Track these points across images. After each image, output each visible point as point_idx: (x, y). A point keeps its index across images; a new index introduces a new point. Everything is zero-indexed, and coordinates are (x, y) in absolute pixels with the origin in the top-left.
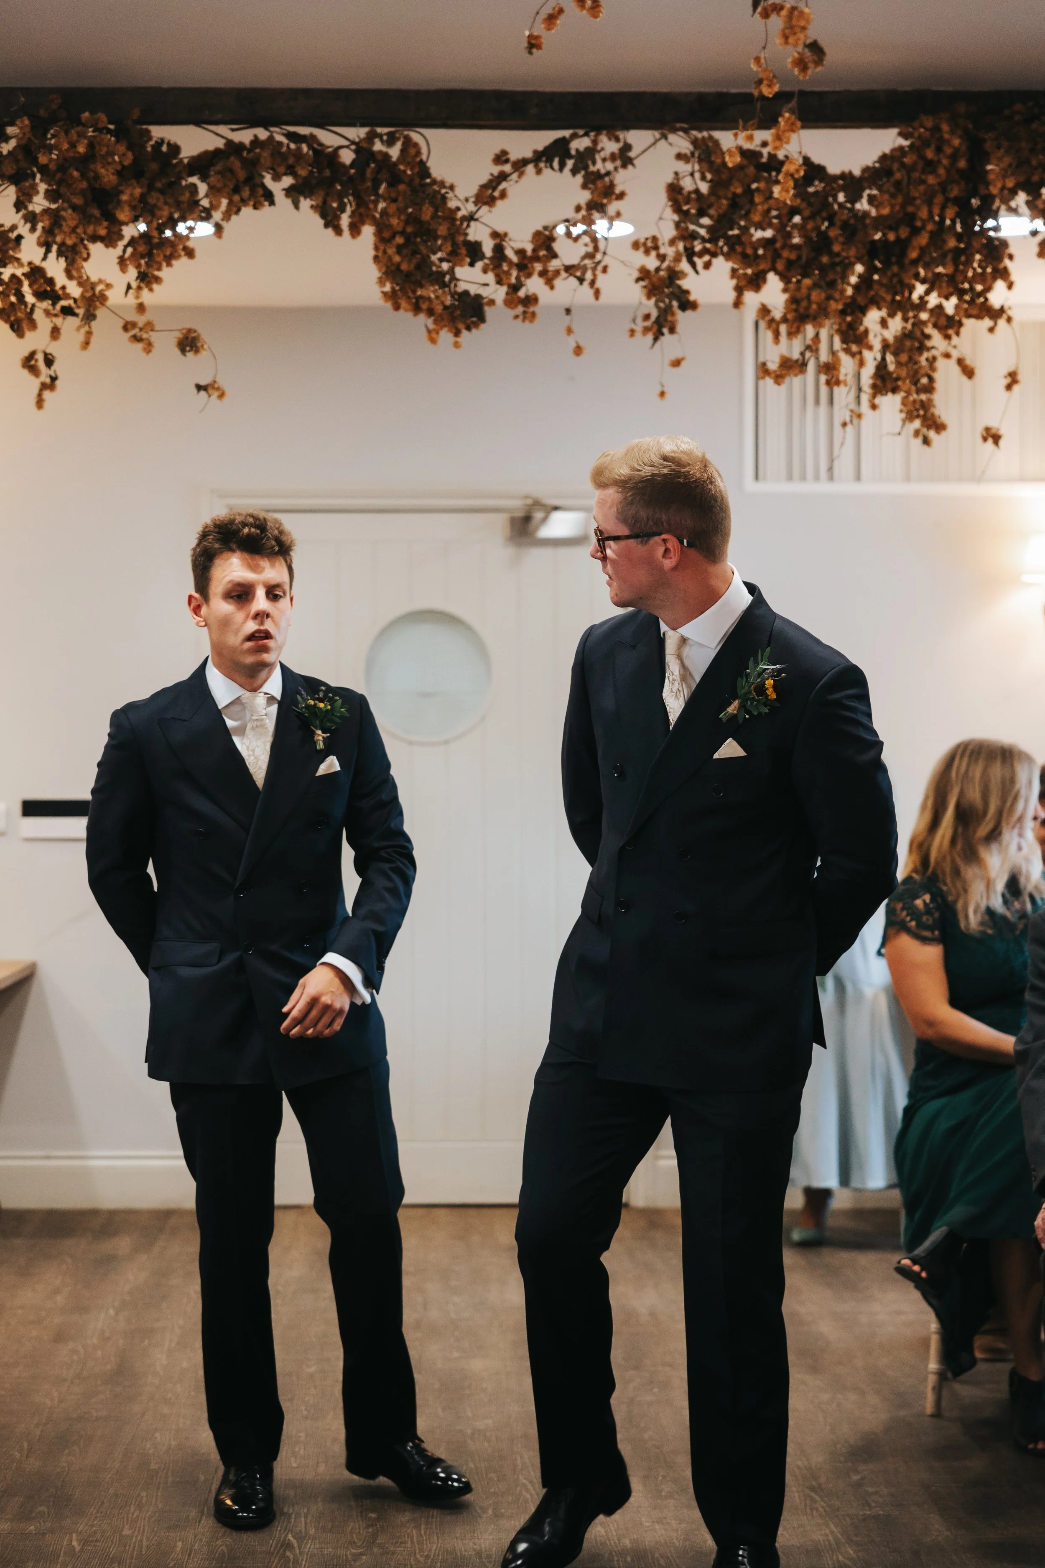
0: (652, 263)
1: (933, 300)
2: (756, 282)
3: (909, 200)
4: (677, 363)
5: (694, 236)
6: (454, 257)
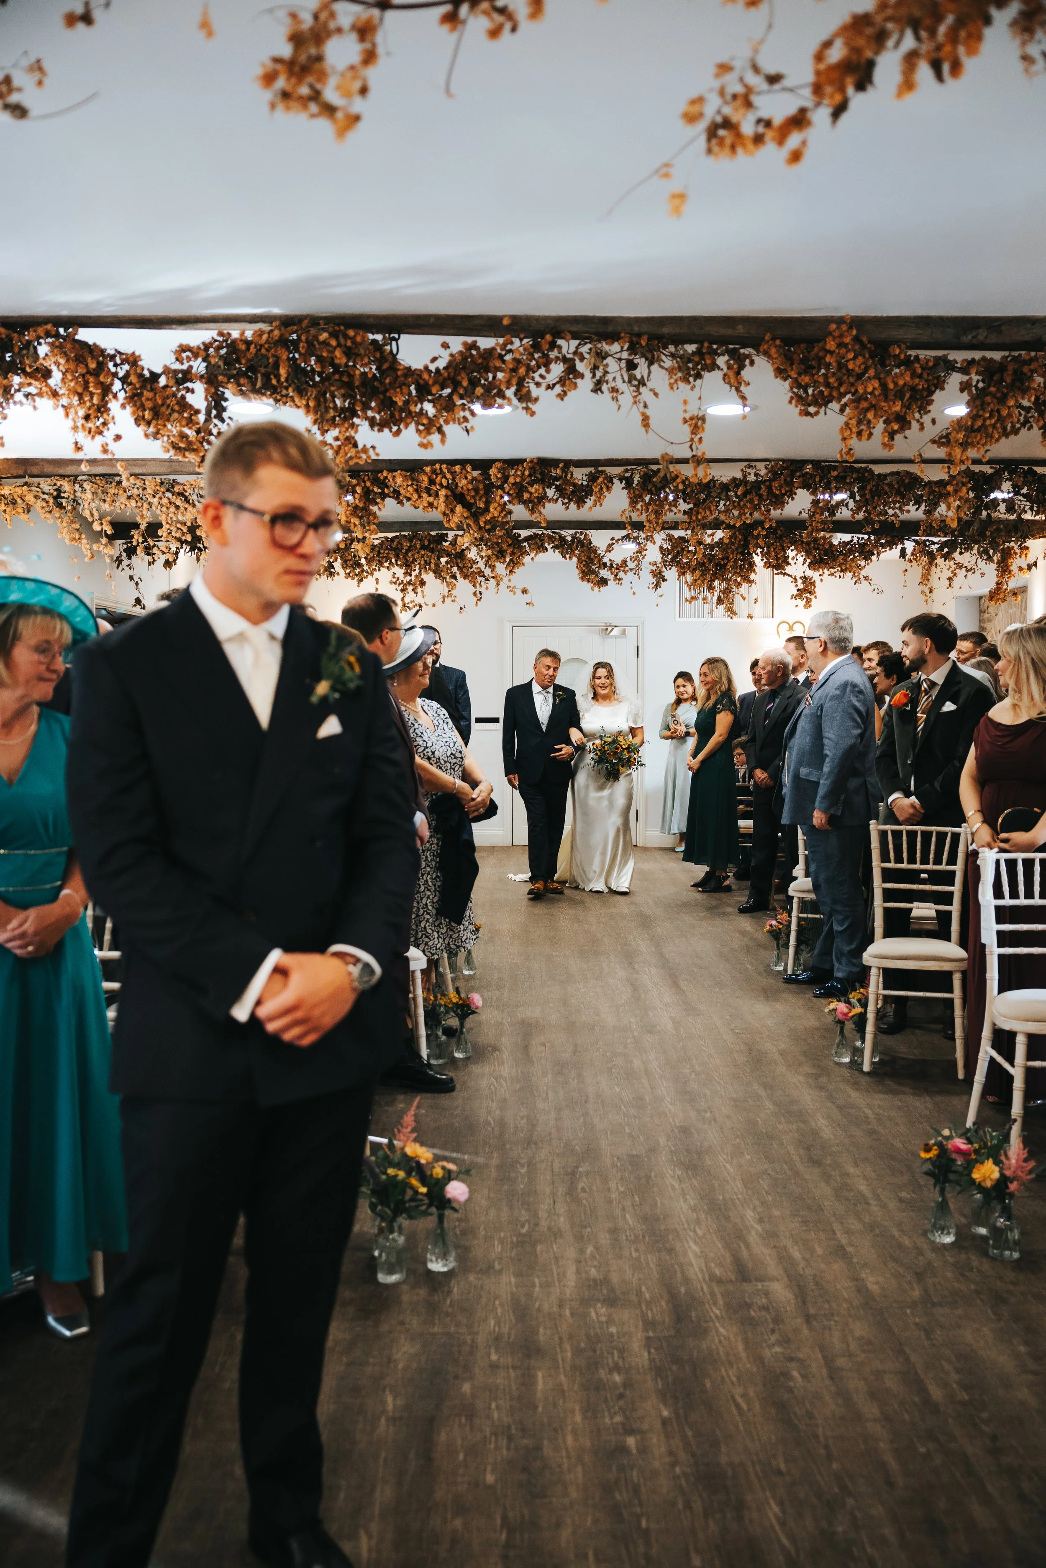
0: (654, 568)
1: (734, 578)
2: (684, 574)
3: (727, 553)
4: (661, 596)
5: (666, 561)
6: (599, 567)
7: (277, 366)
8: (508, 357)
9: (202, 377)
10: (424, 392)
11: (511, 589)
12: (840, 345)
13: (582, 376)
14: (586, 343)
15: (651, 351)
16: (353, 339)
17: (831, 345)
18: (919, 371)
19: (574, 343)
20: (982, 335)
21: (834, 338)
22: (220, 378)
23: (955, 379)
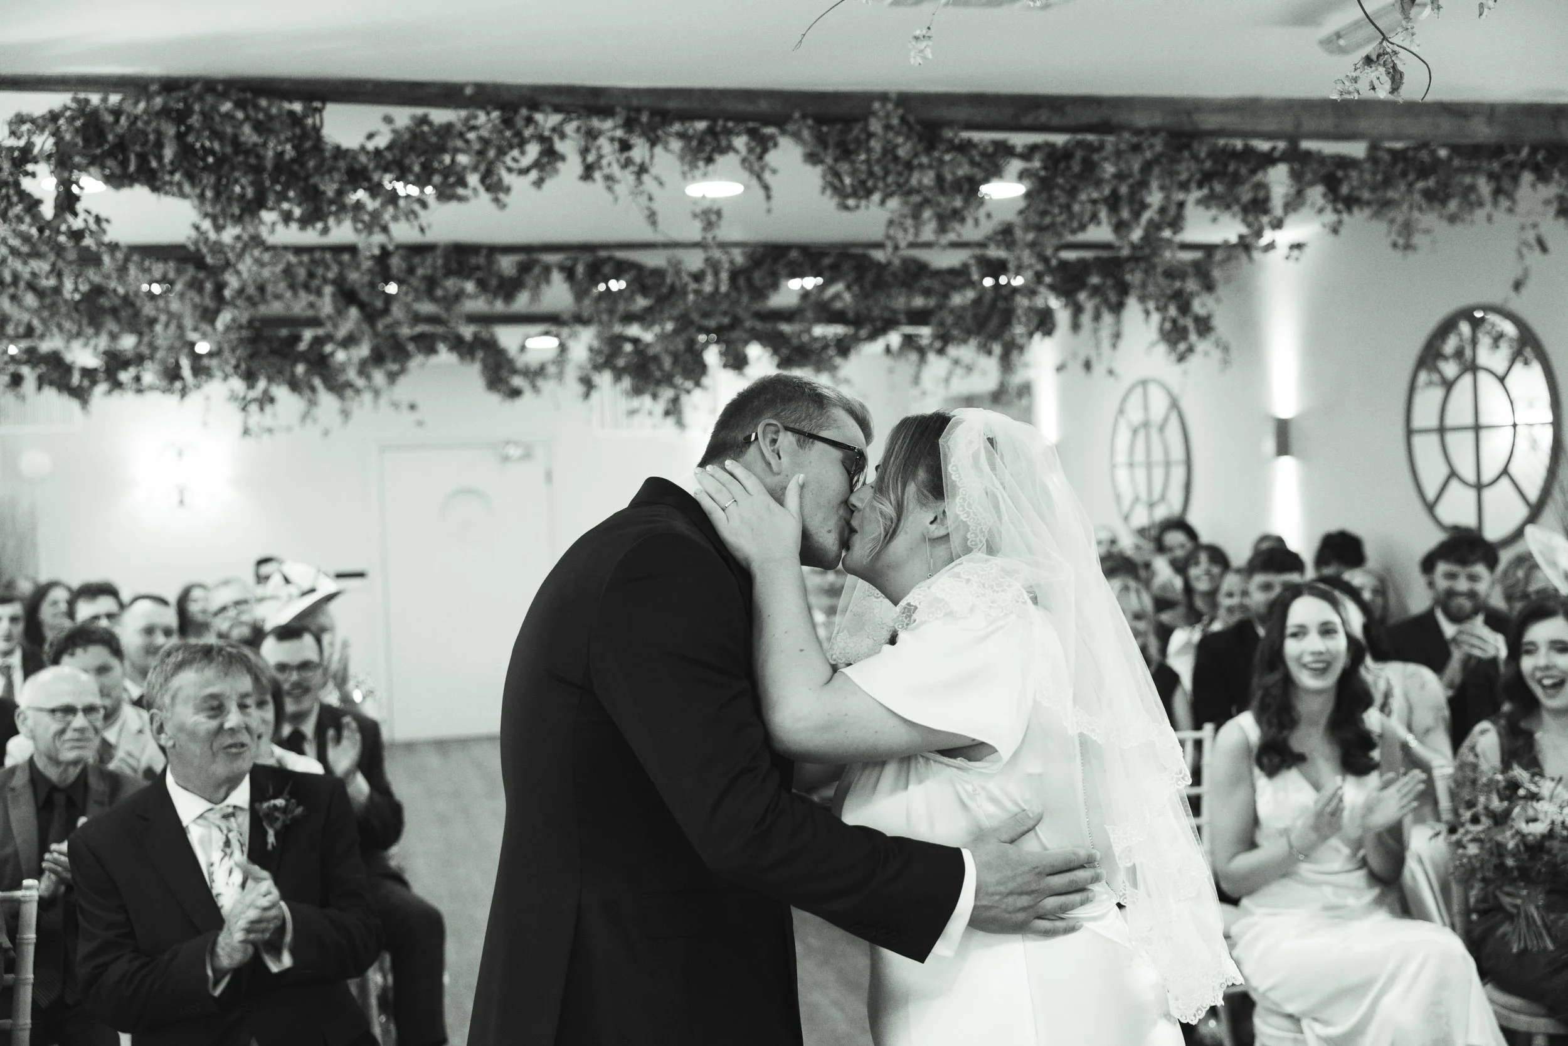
0: (581, 374)
1: (682, 384)
2: (619, 379)
4: (592, 409)
5: (596, 364)
6: (510, 374)
7: (159, 145)
8: (471, 136)
9: (49, 157)
10: (357, 176)
11: (396, 405)
12: (888, 127)
13: (563, 158)
14: (571, 120)
15: (654, 129)
16: (266, 112)
17: (875, 126)
18: (978, 159)
19: (555, 119)
20: (1044, 116)
21: (879, 119)
22: (77, 159)
23: (1016, 165)
